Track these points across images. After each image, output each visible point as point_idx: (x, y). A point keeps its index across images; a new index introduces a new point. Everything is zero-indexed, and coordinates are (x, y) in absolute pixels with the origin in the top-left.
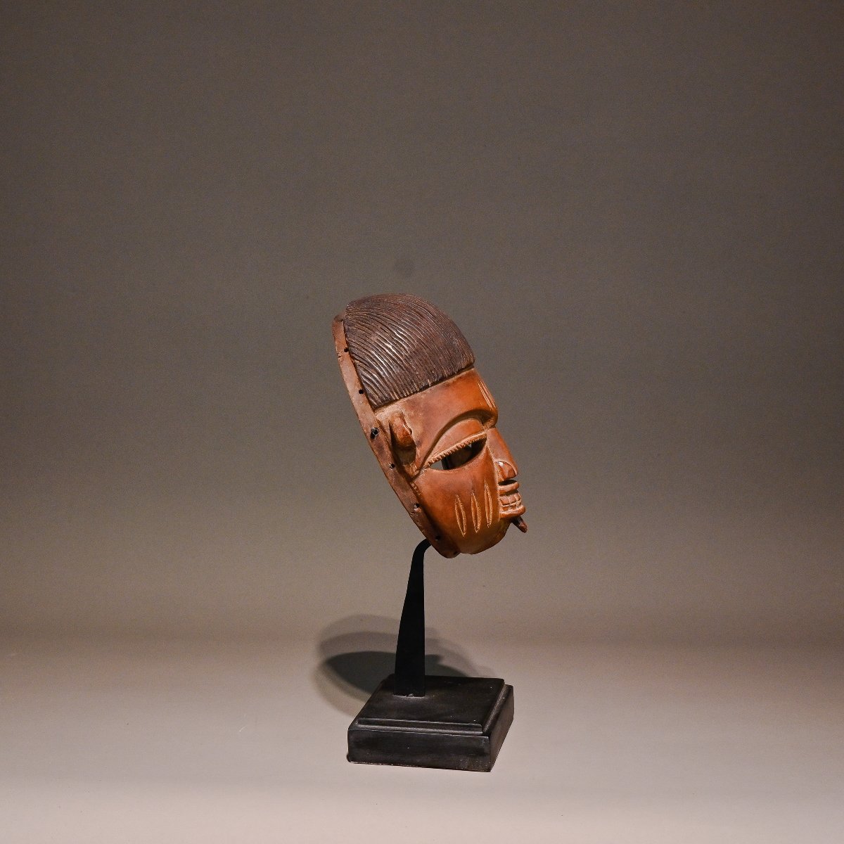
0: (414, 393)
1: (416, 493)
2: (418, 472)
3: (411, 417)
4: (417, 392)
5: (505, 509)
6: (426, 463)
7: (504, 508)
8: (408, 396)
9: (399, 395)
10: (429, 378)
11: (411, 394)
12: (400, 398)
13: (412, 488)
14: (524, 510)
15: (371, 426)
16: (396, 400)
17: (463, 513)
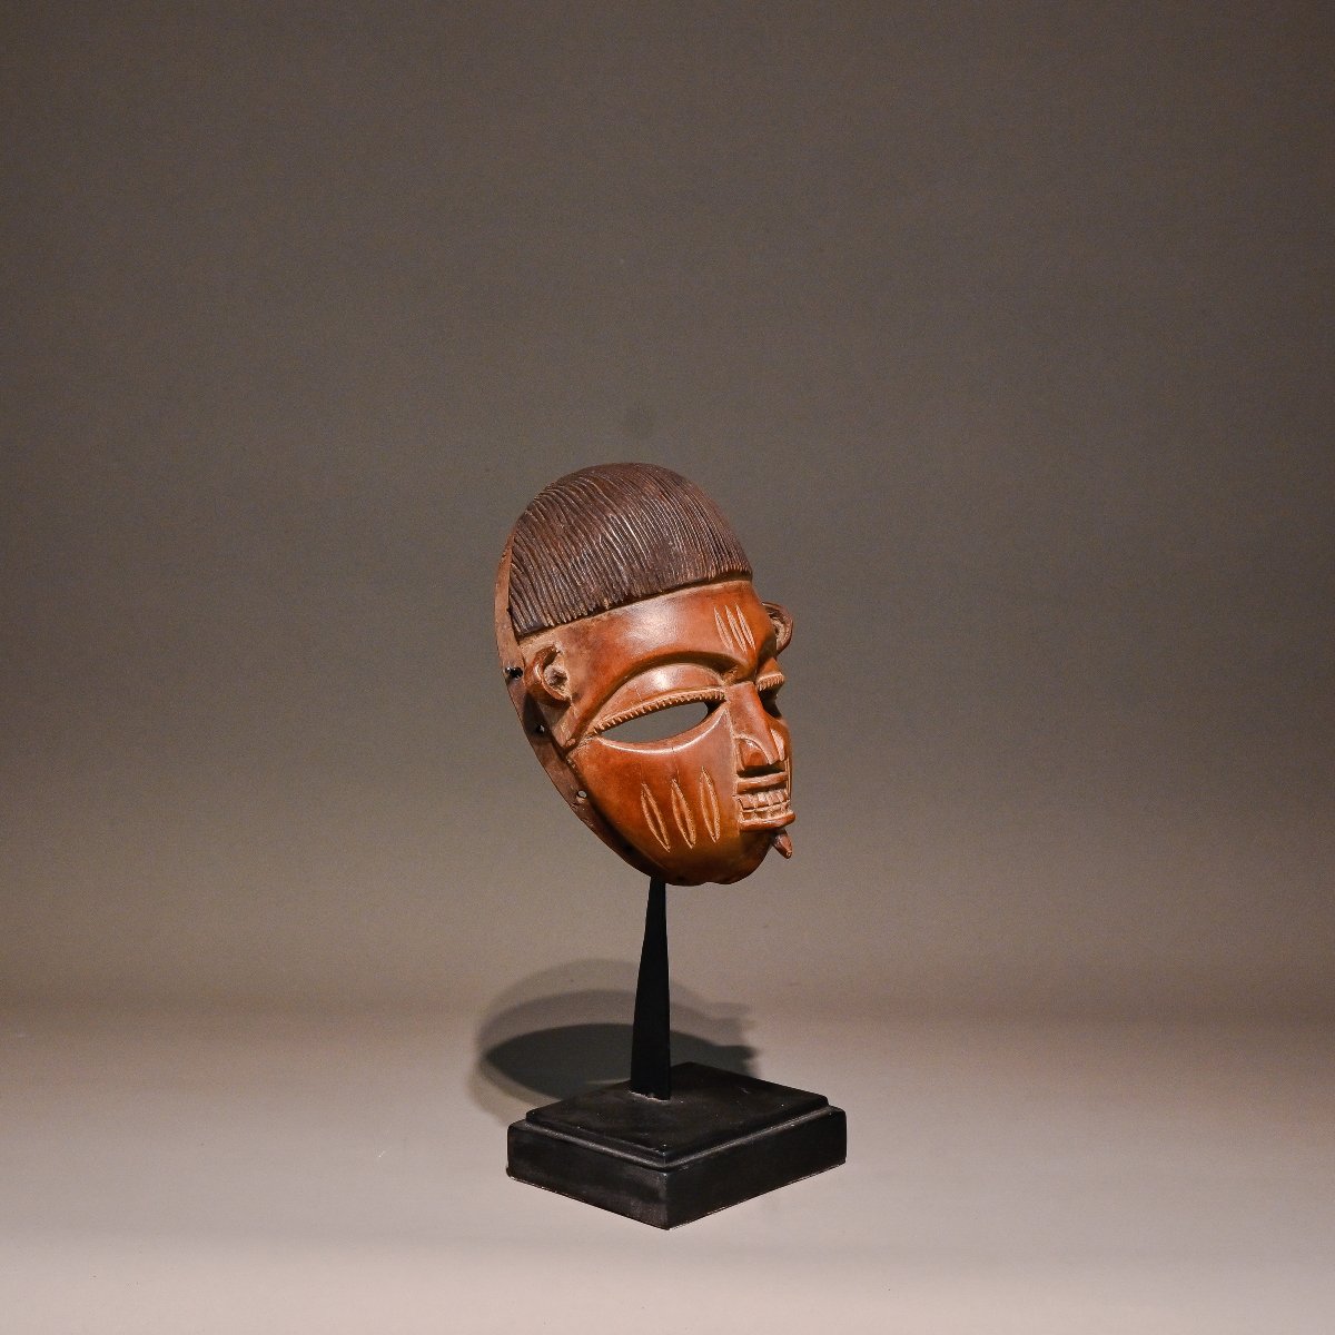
0: (579, 618)
1: (575, 774)
2: (574, 741)
3: (569, 655)
4: (583, 616)
5: (747, 816)
6: (590, 728)
7: (744, 814)
8: (568, 622)
9: (554, 621)
10: (606, 596)
11: (573, 620)
12: (557, 625)
13: (569, 766)
14: (791, 820)
15: (512, 663)
16: (550, 627)
17: (657, 814)
